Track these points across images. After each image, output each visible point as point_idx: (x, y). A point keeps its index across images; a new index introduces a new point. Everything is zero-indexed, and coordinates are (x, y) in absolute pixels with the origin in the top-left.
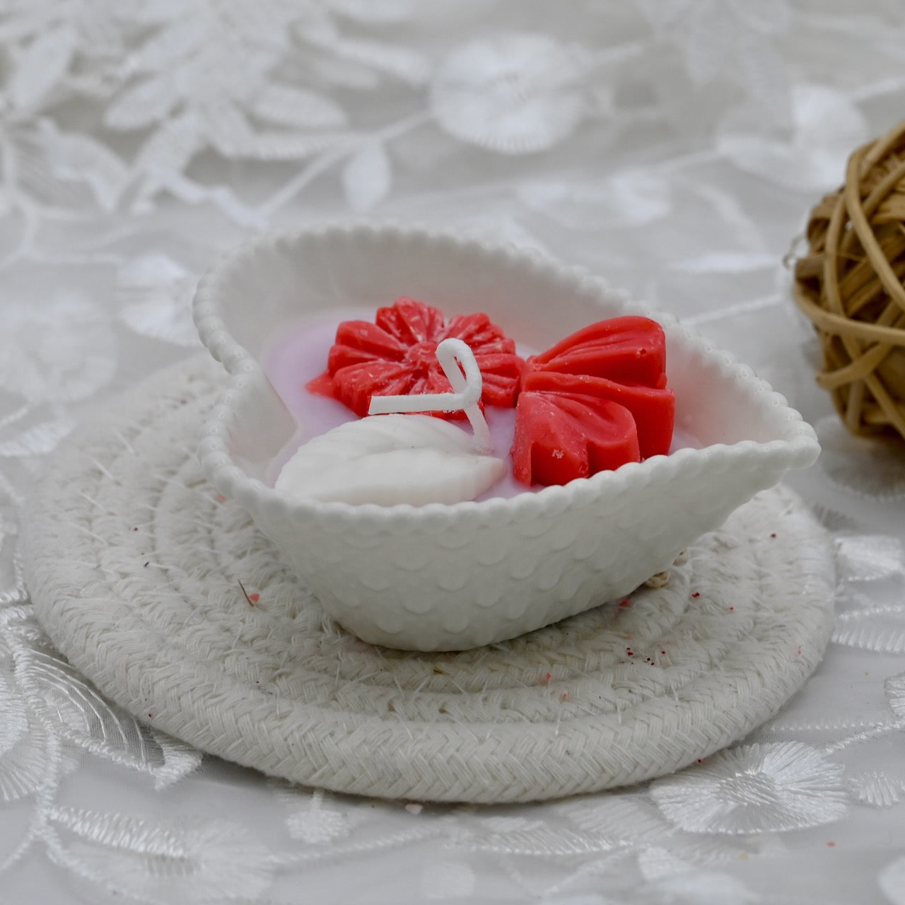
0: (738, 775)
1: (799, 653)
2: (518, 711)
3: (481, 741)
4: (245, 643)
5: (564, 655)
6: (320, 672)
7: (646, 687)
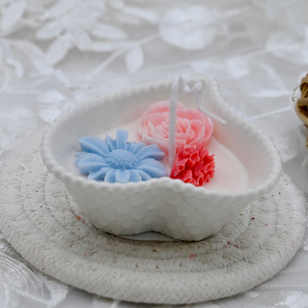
1: (294, 243)
2: (186, 268)
3: (173, 280)
4: (80, 239)
5: (203, 244)
6: (109, 251)
7: (235, 257)
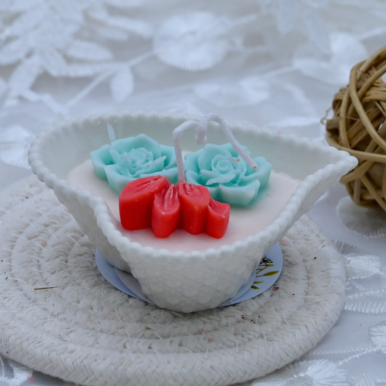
0: (295, 376)
1: (326, 316)
2: (187, 347)
3: (169, 362)
4: (54, 316)
5: (211, 319)
6: (90, 329)
7: (250, 334)
